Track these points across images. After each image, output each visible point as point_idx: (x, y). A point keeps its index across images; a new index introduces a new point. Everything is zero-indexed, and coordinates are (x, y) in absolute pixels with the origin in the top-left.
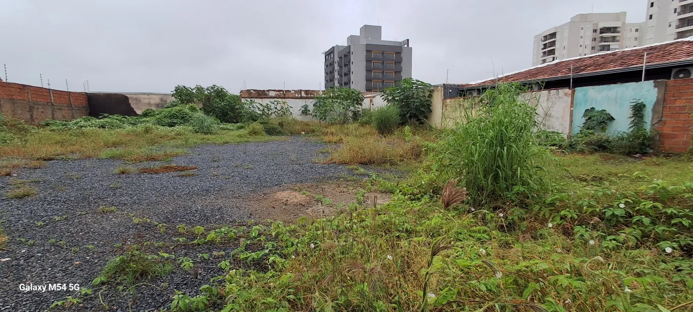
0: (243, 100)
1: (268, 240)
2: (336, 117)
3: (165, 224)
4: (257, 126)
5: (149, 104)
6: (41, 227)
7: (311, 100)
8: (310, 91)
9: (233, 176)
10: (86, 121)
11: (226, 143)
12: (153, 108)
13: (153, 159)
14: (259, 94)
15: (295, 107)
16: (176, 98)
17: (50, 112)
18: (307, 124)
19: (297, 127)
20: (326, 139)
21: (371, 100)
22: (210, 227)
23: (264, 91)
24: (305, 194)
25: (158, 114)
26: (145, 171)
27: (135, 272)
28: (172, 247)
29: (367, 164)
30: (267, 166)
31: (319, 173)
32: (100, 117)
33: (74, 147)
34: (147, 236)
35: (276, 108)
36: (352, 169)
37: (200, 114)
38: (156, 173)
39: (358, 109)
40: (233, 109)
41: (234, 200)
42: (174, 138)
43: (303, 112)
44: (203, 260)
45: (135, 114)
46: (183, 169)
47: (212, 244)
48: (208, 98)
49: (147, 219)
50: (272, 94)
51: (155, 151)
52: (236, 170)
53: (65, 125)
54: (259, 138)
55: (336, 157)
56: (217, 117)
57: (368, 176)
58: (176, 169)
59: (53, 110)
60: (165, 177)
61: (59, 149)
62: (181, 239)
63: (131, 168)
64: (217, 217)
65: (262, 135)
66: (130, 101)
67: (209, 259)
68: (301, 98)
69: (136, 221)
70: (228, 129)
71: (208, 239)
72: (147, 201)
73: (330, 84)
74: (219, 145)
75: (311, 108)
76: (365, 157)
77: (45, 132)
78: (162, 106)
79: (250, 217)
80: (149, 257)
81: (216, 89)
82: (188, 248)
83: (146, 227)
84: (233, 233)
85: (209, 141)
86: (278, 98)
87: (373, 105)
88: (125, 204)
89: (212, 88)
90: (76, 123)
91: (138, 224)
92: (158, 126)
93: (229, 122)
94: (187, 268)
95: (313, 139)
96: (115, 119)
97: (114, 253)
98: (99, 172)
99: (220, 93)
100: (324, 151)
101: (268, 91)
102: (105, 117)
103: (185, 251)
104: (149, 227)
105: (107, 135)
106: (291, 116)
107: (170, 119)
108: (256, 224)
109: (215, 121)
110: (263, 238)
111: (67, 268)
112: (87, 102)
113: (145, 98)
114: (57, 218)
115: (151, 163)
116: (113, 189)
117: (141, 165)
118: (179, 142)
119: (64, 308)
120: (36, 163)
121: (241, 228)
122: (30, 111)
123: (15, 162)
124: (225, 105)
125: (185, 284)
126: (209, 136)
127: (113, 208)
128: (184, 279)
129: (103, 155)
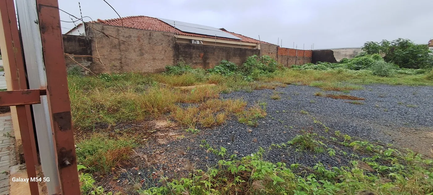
0: (430, 49)
1: (398, 162)
3: (329, 128)
5: (345, 55)
6: (278, 113)
9: (392, 110)
10: (309, 66)
11: (399, 84)
12: (348, 58)
13: (337, 90)
16: (364, 50)
22: (356, 138)
25: (349, 62)
26: (329, 96)
27: (305, 145)
28: (328, 141)
32: (316, 63)
33: (300, 79)
34: (318, 131)
37: (382, 61)
38: (336, 98)
40: (415, 57)
42: (356, 78)
45: (336, 62)
46: (355, 99)
48: (392, 49)
49: (321, 123)
51: (340, 85)
52: (398, 106)
53: (300, 67)
56: (396, 63)
58: (349, 98)
59: (296, 60)
60: (340, 102)
61: (293, 79)
62: (334, 139)
63: (323, 93)
64: (364, 134)
66: (334, 53)
67: (347, 156)
69: (315, 122)
70: (406, 74)
71: (351, 144)
72: (324, 113)
74: (391, 85)
77: (290, 71)
78: (354, 56)
79: (392, 142)
80: (314, 141)
81: (401, 41)
82: (337, 145)
83: (319, 126)
84: (370, 147)
85: (382, 82)
88: (313, 112)
89: (398, 41)
90: (304, 67)
91: (315, 124)
92: (348, 70)
93: (409, 68)
94: (331, 155)
96: (323, 64)
97: (299, 133)
98: (307, 93)
99: (404, 45)
102: (319, 63)
103: (334, 146)
104: (320, 127)
105: (317, 74)
107: (357, 65)
108: (394, 148)
109: (394, 67)
110: (394, 159)
111: (281, 133)
112: (311, 55)
113: (343, 52)
114: (284, 111)
115: (335, 92)
116: (310, 103)
117: (329, 93)
118: (359, 81)
119: (275, 148)
120: (284, 85)
121: (379, 147)
122: (287, 60)
123: (277, 84)
124: (408, 53)
125: (327, 162)
126: (385, 78)
127: (307, 112)
128: (328, 160)
129: (311, 85)
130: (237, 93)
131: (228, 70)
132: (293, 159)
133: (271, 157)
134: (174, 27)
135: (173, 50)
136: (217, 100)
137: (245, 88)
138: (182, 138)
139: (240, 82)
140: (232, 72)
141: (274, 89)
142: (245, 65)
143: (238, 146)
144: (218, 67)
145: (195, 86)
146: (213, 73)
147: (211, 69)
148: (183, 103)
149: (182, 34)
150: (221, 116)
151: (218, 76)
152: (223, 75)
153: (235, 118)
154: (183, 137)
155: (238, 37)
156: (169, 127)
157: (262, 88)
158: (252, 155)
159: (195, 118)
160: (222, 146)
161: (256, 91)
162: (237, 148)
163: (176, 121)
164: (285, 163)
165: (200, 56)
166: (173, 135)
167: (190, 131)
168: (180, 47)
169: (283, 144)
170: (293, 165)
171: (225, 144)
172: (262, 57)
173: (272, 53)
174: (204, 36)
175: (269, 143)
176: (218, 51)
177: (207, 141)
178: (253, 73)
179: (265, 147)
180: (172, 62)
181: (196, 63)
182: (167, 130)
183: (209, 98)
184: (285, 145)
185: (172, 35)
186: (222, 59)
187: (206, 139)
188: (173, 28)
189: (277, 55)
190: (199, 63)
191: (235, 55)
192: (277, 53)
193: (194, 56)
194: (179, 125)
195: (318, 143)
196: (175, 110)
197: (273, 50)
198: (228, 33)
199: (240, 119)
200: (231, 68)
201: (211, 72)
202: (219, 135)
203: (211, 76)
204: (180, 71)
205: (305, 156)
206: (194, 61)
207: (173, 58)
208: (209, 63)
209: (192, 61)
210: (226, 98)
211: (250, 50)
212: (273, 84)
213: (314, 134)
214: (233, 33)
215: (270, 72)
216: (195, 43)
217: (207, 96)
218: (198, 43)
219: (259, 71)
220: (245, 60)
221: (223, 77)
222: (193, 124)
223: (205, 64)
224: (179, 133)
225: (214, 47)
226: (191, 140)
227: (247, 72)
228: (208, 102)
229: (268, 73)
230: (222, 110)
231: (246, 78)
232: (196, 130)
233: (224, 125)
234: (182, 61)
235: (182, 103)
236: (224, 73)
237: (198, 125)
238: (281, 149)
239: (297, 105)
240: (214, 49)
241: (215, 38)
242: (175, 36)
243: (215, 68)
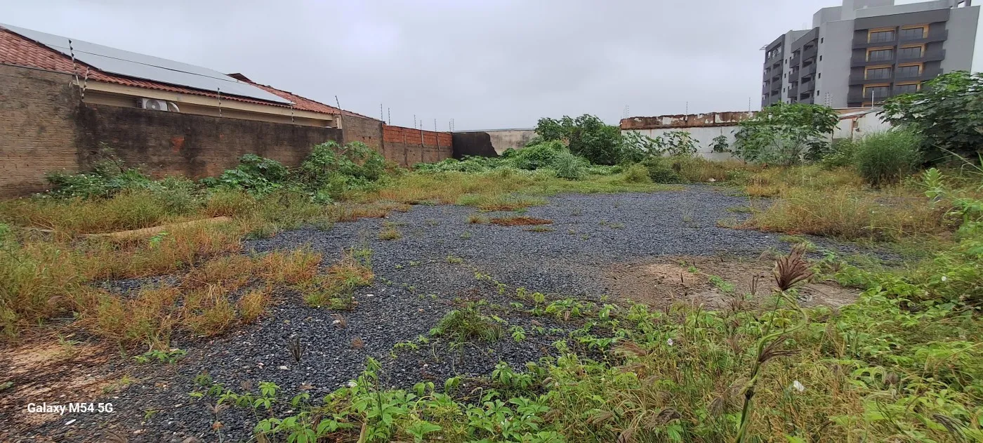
0: (624, 133)
1: (621, 325)
2: (776, 154)
3: (505, 285)
4: (639, 169)
5: (511, 142)
6: (399, 269)
7: (732, 128)
8: (730, 115)
9: (595, 236)
10: (449, 164)
11: (594, 192)
12: (514, 147)
14: (647, 124)
15: (703, 140)
16: (539, 134)
17: (420, 155)
18: (720, 167)
19: (703, 171)
20: (749, 190)
21: (854, 122)
22: (553, 296)
23: (655, 118)
24: (693, 271)
25: (518, 155)
26: (496, 222)
27: (467, 330)
28: (508, 312)
29: (822, 236)
30: (645, 226)
31: (726, 243)
32: (462, 159)
33: (436, 191)
34: (486, 295)
35: (672, 143)
36: (789, 242)
37: (566, 154)
38: (507, 225)
39: (824, 140)
40: (608, 146)
41: (589, 267)
42: (533, 184)
43: (716, 148)
44: (537, 335)
45: (496, 155)
46: (537, 222)
47: (550, 319)
48: (577, 132)
49: (489, 277)
50: (667, 121)
51: (510, 199)
52: (600, 229)
53: (431, 168)
54: (640, 186)
55: (762, 219)
56: (586, 156)
57: (820, 255)
58: (528, 222)
59: (423, 153)
60: (514, 230)
61: (423, 194)
62: (517, 305)
63: (484, 218)
64: (564, 286)
65: (646, 182)
66: (491, 139)
67: (544, 335)
68: (715, 125)
69: (478, 276)
70: (600, 174)
71: (547, 310)
72: (492, 256)
73: (773, 99)
74: (585, 195)
75: (730, 140)
76: (820, 223)
77: (414, 176)
78: (524, 144)
79: (605, 292)
80: (482, 318)
81: (587, 119)
82: (524, 317)
83: (486, 284)
84: (577, 309)
85: (571, 189)
86: (676, 127)
87: (858, 130)
88: (471, 257)
89: (583, 118)
90: (441, 166)
91: (479, 280)
92: (517, 170)
93: (603, 164)
94: (517, 339)
95: (727, 190)
96: (474, 161)
97: (452, 306)
98: (453, 220)
99: (592, 125)
100: (742, 209)
101: (661, 117)
102: (466, 159)
103: (520, 319)
104: (489, 286)
105: (467, 179)
106: (695, 154)
107: (531, 160)
108: (610, 302)
109: (584, 163)
110: (615, 322)
111: (412, 313)
112: (451, 142)
113: (506, 136)
114: (412, 263)
115: (504, 213)
116: (463, 239)
117: (493, 215)
118: (536, 189)
119: (404, 351)
120: (403, 207)
121: (590, 304)
122: (405, 154)
123: (389, 205)
124: (598, 140)
125: (513, 357)
126: (573, 183)
127: (459, 259)
128: (513, 351)
129: (459, 202)
130: (292, 235)
131: (264, 179)
132: (447, 367)
133: (398, 375)
134: (70, 58)
135: (75, 127)
136: (240, 258)
137: (313, 220)
138: (124, 387)
139: (296, 206)
140: (275, 183)
141: (383, 216)
142: (309, 165)
143: (309, 368)
144: (234, 172)
145: (163, 227)
146: (219, 189)
147: (211, 179)
148: (122, 277)
149: (104, 79)
150: (254, 300)
151: (234, 196)
152: (250, 191)
153: (293, 297)
154: (126, 381)
155: (284, 97)
156: (69, 362)
157: (355, 218)
158: (352, 384)
159: (169, 317)
160: (265, 378)
161: (341, 225)
162: (308, 374)
163: (97, 339)
164: (432, 380)
165: (172, 145)
166: (89, 385)
167: (154, 360)
168: (99, 116)
169: (422, 338)
170: (451, 380)
171: (270, 371)
172: (349, 146)
173: (370, 138)
174: (181, 90)
175: (389, 341)
176: (228, 132)
177: (214, 376)
178: (329, 185)
179: (381, 355)
180: (71, 162)
181: (163, 165)
182: (63, 374)
183: (211, 255)
184: (426, 340)
185: (65, 79)
186: (243, 152)
187: (212, 372)
188: (65, 60)
189: (382, 141)
190: (171, 163)
191: (278, 142)
192: (382, 137)
193: (152, 143)
194: (110, 350)
195: (490, 320)
196: (90, 304)
197: (372, 131)
198: (253, 87)
199: (307, 299)
200: (272, 175)
201: (212, 186)
202: (252, 350)
203: (214, 197)
204: (107, 188)
205: (470, 355)
206: (155, 159)
207: (75, 150)
208: (203, 164)
209: (147, 158)
210: (263, 249)
211: (318, 130)
212: (381, 205)
213: (481, 302)
214: (268, 88)
215: (369, 179)
216: (154, 107)
217: (206, 250)
218: (164, 107)
219: (344, 179)
220: (306, 155)
221: (251, 198)
222: (161, 335)
223: (192, 164)
224: (110, 374)
225: (217, 120)
226: (157, 384)
227: (315, 181)
228: (210, 265)
229: (366, 181)
230: (255, 281)
231: (312, 196)
232: (174, 350)
233: (263, 320)
234: (112, 158)
235: (119, 278)
236: (253, 187)
237: (179, 335)
238: (417, 352)
239: (437, 246)
240: (217, 126)
241: (217, 96)
242: (78, 83)
243: (225, 176)
